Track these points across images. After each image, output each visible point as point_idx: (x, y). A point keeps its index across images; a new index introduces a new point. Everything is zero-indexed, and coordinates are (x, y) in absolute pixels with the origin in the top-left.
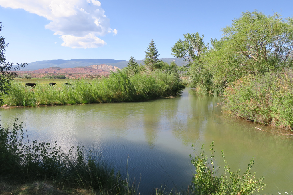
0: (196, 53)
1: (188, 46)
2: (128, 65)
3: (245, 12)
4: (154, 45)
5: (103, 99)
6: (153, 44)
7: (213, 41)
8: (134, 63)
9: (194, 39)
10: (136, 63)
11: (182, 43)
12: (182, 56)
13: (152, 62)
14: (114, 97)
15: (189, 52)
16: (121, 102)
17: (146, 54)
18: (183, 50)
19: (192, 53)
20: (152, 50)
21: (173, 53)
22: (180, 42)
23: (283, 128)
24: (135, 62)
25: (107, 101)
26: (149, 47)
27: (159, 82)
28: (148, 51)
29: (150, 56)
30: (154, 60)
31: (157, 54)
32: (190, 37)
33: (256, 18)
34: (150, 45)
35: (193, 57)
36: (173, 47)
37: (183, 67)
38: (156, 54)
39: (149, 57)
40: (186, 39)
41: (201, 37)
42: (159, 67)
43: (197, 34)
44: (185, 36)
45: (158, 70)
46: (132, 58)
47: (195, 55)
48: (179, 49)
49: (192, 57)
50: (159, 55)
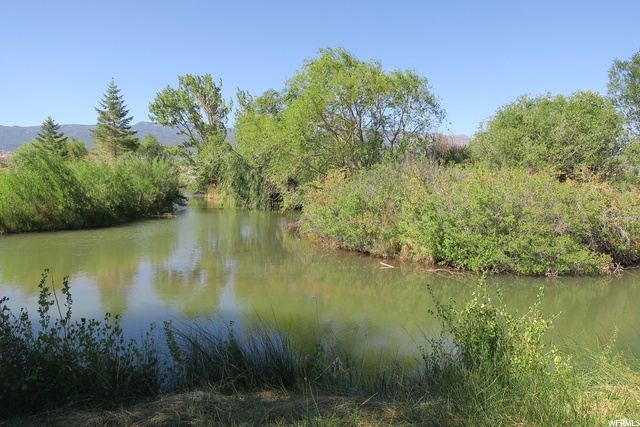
0: (205, 119)
1: (188, 102)
2: (39, 139)
3: (325, 48)
4: (118, 95)
5: (8, 224)
6: (116, 92)
7: (242, 97)
8: (55, 133)
9: (202, 89)
10: (61, 135)
11: (174, 93)
12: (174, 122)
13: (115, 133)
14: (37, 218)
15: (189, 115)
16: (57, 229)
17: (98, 115)
18: (177, 109)
19: (196, 119)
20: (113, 106)
21: (153, 115)
22: (169, 91)
23: (421, 262)
24: (59, 132)
25: (18, 229)
26: (105, 99)
27: (138, 183)
28: (102, 109)
29: (109, 120)
30: (119, 130)
31: (126, 117)
32: (192, 83)
33: (342, 61)
34: (107, 94)
35: (200, 127)
36: (153, 102)
37: (177, 148)
38: (123, 115)
39: (107, 122)
40: (182, 86)
41: (217, 85)
42: (132, 146)
43: (208, 79)
44: (181, 79)
45: (131, 152)
46: (50, 123)
47: (203, 123)
48: (168, 107)
49: (197, 126)
50: (131, 118)
